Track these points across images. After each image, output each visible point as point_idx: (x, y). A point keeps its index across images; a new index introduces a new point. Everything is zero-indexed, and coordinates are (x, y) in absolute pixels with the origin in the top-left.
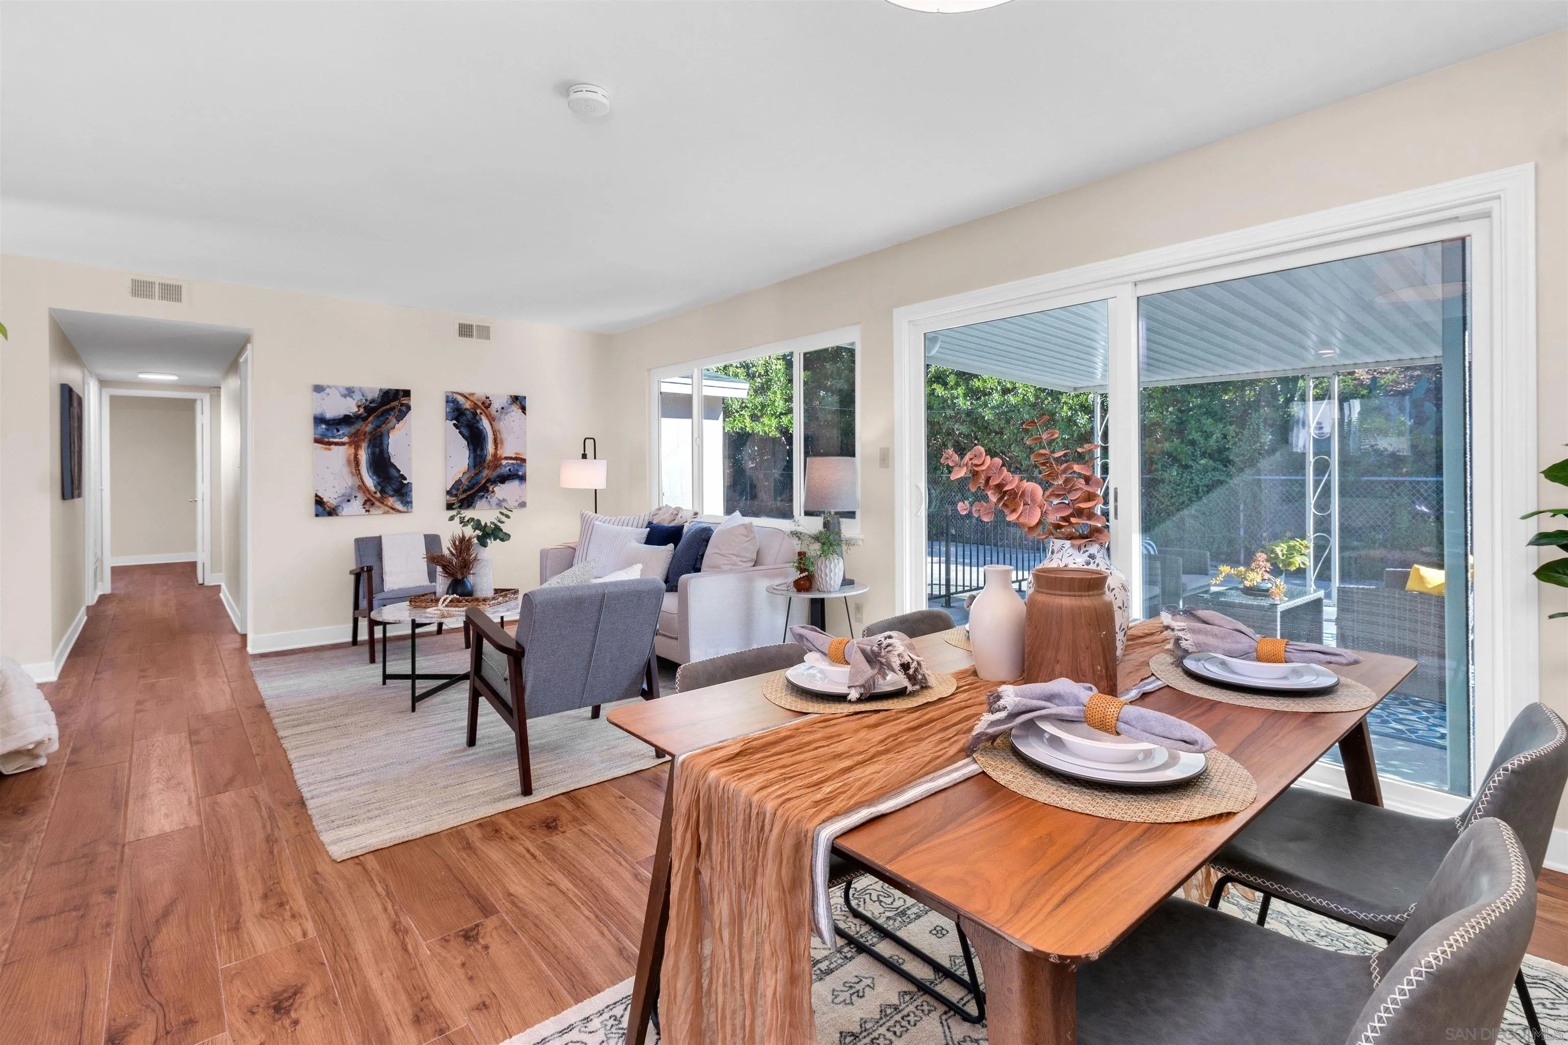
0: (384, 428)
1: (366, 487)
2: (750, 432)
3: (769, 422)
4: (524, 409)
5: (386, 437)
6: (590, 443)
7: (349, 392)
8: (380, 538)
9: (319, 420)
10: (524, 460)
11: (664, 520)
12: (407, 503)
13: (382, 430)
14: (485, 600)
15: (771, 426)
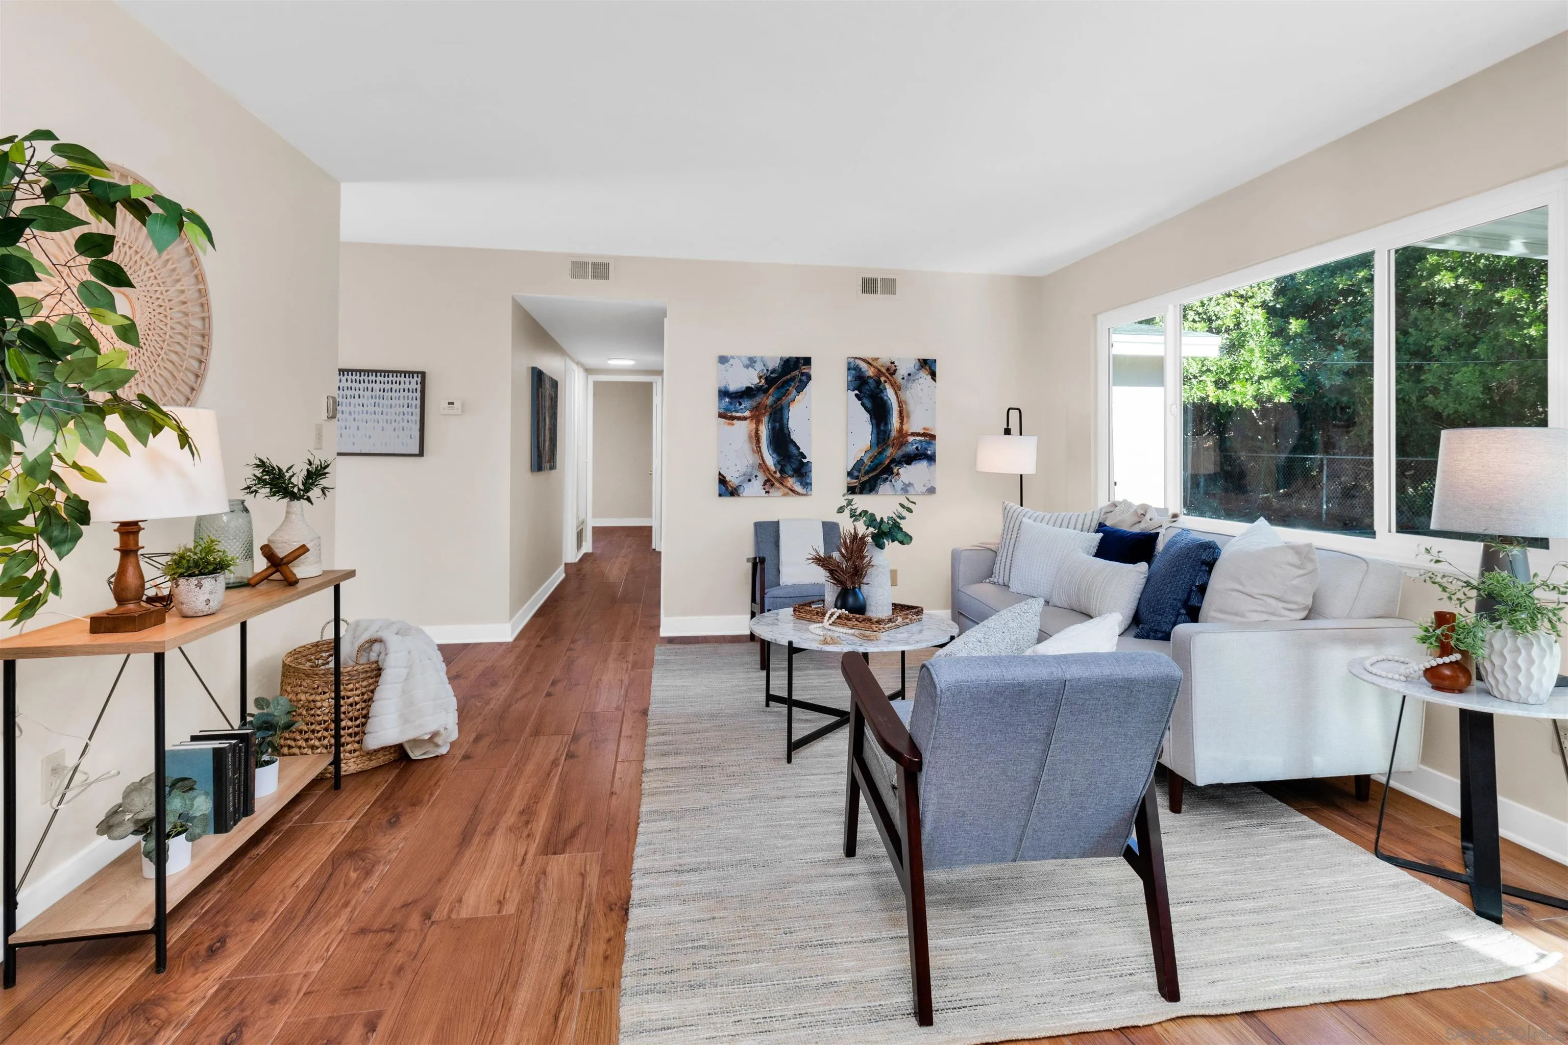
0: (785, 401)
1: (766, 465)
2: (1214, 402)
3: (1243, 390)
4: (933, 375)
5: (786, 411)
6: (1014, 415)
7: (751, 362)
8: (777, 524)
9: (724, 393)
10: (933, 437)
11: (1124, 523)
12: (807, 485)
13: (783, 403)
14: (879, 622)
15: (1245, 394)
